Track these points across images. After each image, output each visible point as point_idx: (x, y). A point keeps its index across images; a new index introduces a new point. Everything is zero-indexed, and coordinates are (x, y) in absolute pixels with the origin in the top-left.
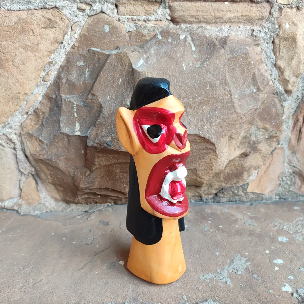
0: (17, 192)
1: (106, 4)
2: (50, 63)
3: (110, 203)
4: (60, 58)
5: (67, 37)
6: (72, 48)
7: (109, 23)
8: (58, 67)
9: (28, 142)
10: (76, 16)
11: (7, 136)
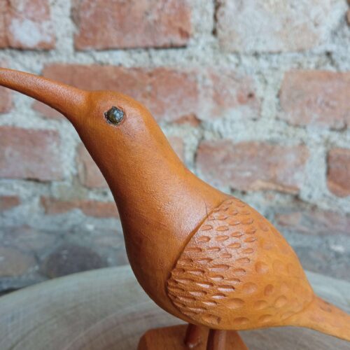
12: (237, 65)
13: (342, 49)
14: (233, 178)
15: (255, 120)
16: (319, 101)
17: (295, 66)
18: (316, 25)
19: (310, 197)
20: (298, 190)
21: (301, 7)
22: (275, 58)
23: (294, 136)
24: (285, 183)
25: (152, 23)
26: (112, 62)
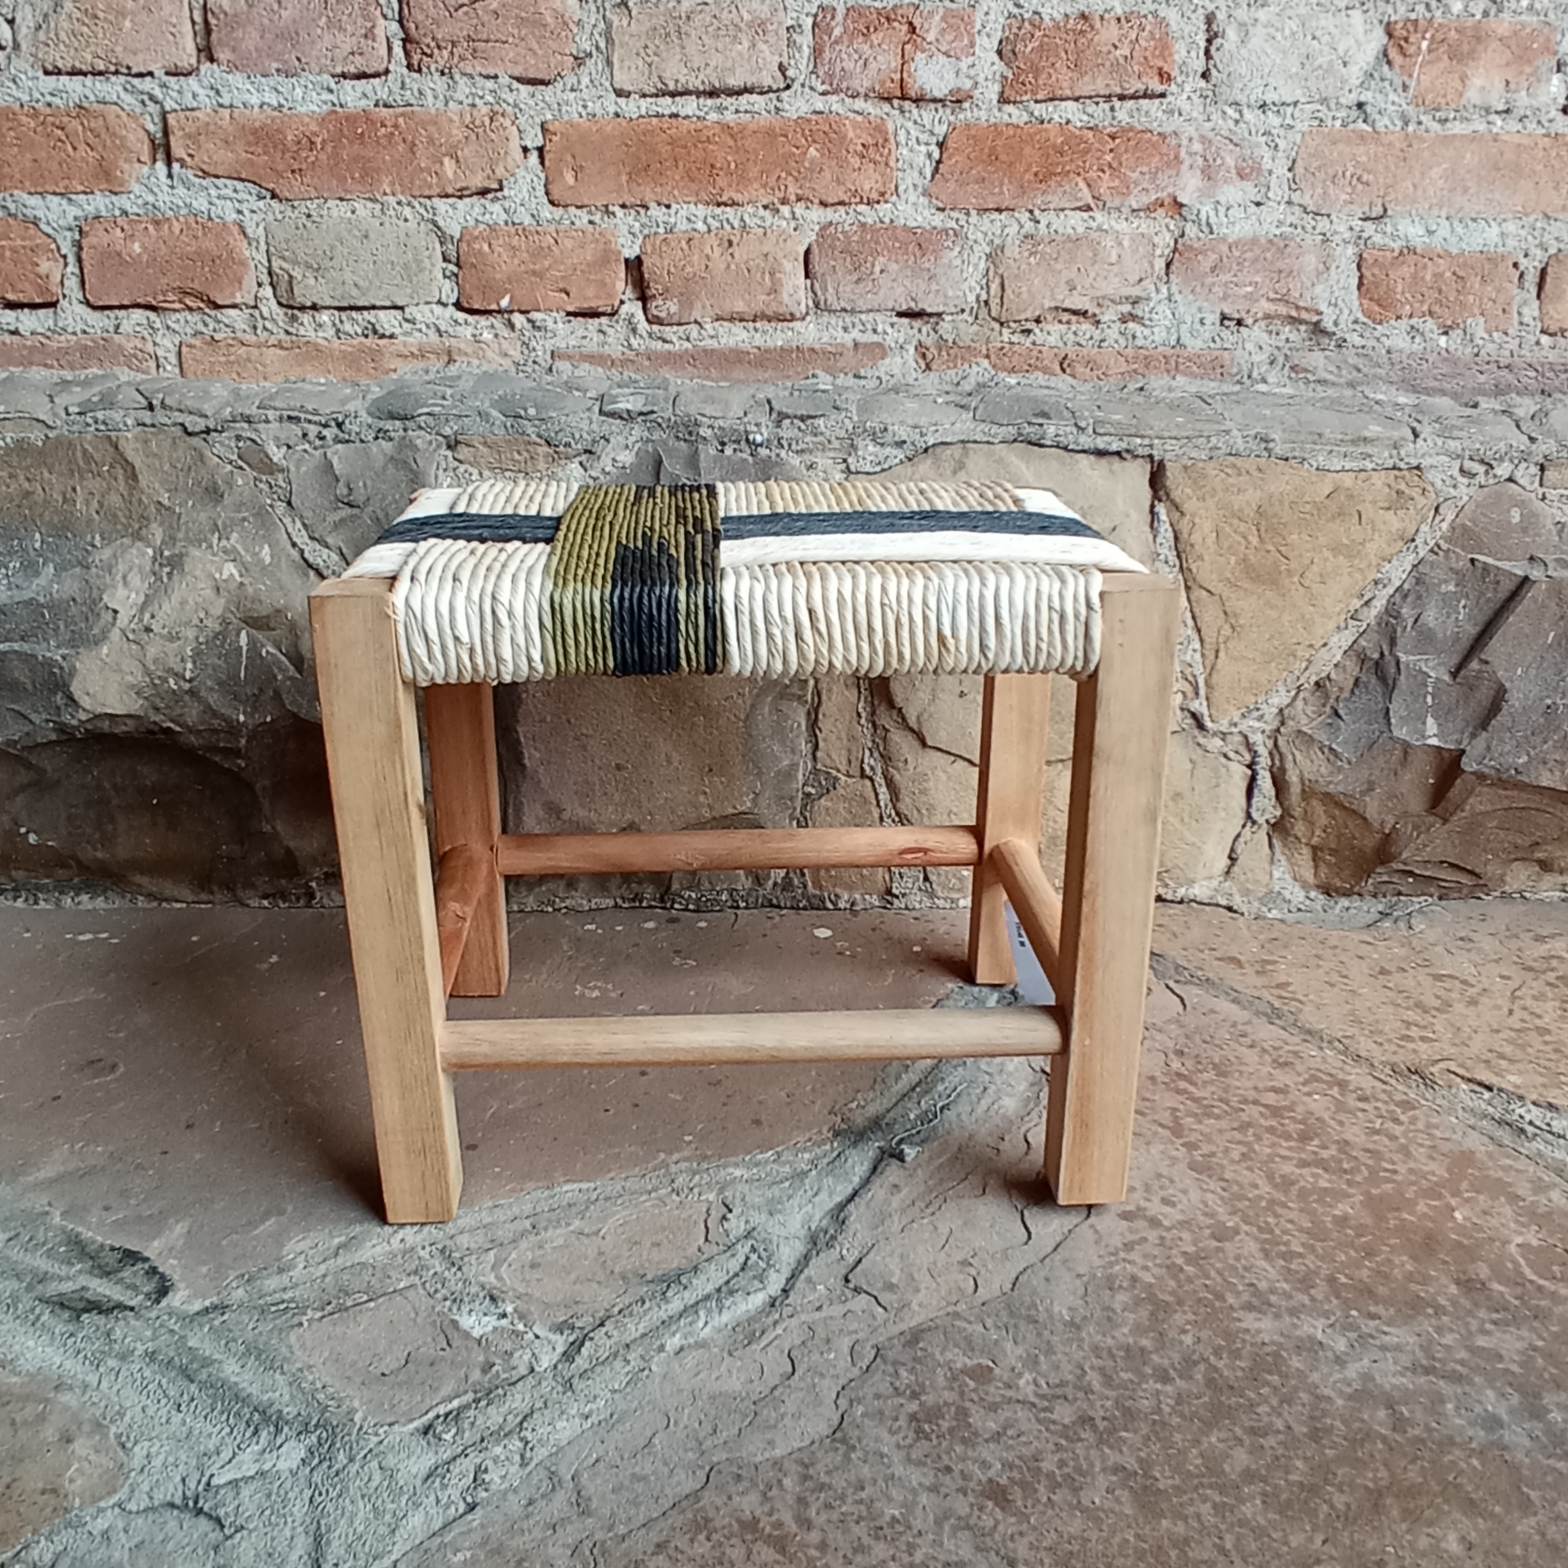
0: (1225, 862)
1: (1524, 465)
2: (1376, 583)
3: (1431, 896)
4: (1398, 572)
5: (1424, 528)
6: (1432, 551)
7: (1522, 504)
8: (1391, 592)
9: (1297, 753)
10: (1455, 487)
11: (1246, 737)
12: (1237, 122)
13: (1379, 96)
14: (1225, 297)
15: (1258, 204)
16: (1348, 174)
17: (1316, 123)
18: (1345, 64)
19: (1336, 324)
20: (1321, 313)
21: (1325, 39)
22: (1289, 110)
23: (1314, 228)
24: (1301, 304)
25: (1122, 61)
26: (1056, 118)
